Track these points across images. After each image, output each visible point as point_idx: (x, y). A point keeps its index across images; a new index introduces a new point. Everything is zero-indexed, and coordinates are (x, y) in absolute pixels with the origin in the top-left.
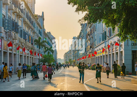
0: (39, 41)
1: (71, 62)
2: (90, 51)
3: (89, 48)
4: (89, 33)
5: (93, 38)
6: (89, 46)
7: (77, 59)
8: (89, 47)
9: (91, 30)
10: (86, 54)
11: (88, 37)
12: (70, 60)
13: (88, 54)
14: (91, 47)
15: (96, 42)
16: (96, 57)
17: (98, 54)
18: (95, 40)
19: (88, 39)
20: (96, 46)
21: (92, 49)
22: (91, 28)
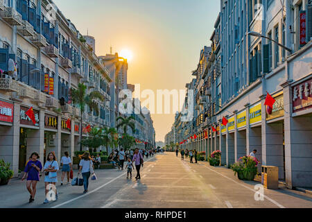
2: (206, 123)
3: (202, 120)
4: (202, 90)
5: (210, 95)
6: (202, 115)
8: (202, 117)
9: (206, 83)
10: (196, 131)
11: (200, 98)
13: (199, 130)
14: (206, 116)
15: (220, 100)
16: (220, 135)
17: (229, 126)
18: (218, 96)
19: (198, 102)
20: (220, 109)
21: (210, 118)
22: (206, 78)
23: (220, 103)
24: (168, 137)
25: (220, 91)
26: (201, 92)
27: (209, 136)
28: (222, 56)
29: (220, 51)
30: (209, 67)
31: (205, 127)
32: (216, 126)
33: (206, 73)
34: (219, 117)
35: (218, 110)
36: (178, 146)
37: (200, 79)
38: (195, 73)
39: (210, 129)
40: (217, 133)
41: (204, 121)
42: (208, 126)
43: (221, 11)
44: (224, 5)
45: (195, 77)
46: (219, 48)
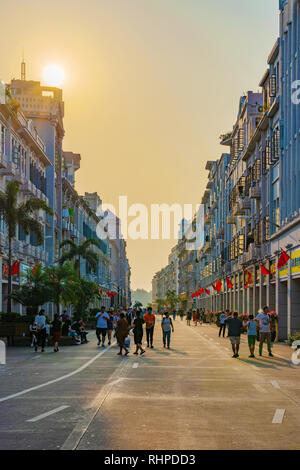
0: (11, 200)
1: (172, 301)
2: (249, 256)
3: (241, 247)
4: (243, 184)
5: (259, 199)
6: (241, 237)
7: (193, 290)
8: (241, 242)
9: (250, 170)
10: (229, 269)
11: (239, 200)
12: (171, 294)
13: (234, 269)
14: (250, 240)
15: (278, 211)
16: (277, 282)
17: (292, 265)
18: (274, 203)
19: (235, 209)
20: (278, 231)
21: (258, 245)
22: (251, 160)
23: (278, 217)
24: (160, 278)
25: (277, 194)
26: (240, 188)
27: (257, 282)
28: (282, 127)
29: (278, 115)
30: (256, 140)
31: (248, 264)
32: (271, 263)
33: (251, 150)
34: (275, 247)
35: (273, 231)
36: (185, 302)
37: (238, 159)
38: (227, 140)
39: (257, 268)
40: (271, 277)
41: (246, 249)
42: (254, 261)
43: (282, 35)
44: (287, 28)
45: (227, 150)
46: (276, 108)
